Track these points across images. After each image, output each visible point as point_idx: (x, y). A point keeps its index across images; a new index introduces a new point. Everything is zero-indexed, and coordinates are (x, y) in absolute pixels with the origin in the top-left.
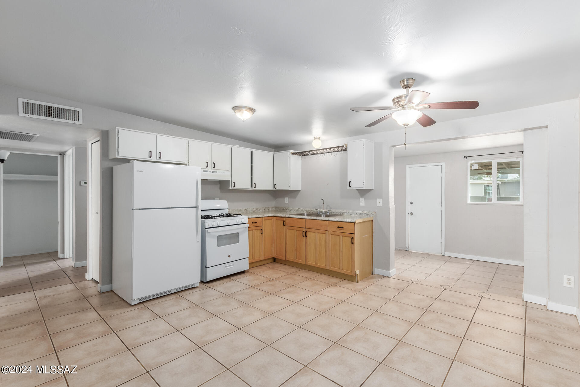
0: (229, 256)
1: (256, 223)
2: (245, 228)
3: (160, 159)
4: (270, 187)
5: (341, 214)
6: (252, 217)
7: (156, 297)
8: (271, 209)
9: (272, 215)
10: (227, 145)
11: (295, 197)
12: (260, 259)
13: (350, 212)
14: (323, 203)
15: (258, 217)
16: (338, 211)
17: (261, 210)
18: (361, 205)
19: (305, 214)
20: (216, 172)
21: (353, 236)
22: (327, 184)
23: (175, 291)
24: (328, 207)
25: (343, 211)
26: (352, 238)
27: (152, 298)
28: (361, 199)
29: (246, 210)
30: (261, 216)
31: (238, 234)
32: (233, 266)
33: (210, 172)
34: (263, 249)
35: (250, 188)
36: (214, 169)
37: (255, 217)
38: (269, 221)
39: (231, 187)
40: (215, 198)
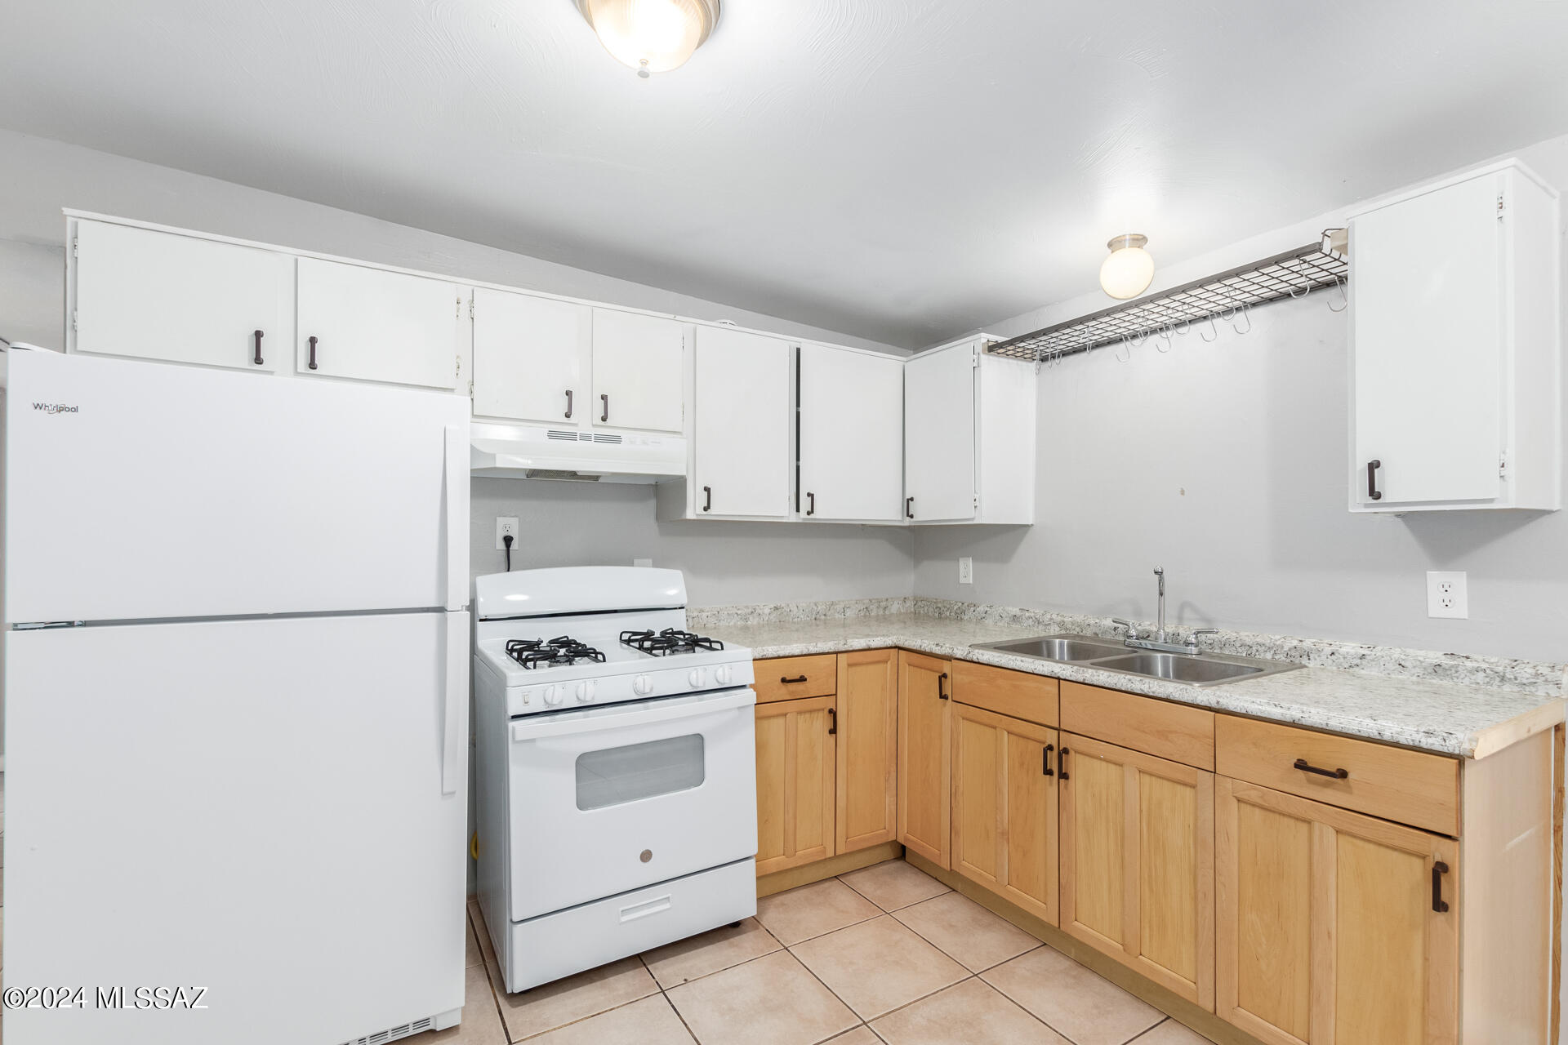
0: (646, 856)
1: (802, 679)
2: (736, 710)
3: (312, 371)
4: (889, 513)
5: (1281, 657)
6: (781, 653)
8: (895, 608)
9: (889, 642)
10: (672, 316)
11: (1004, 557)
12: (824, 851)
13: (1350, 648)
14: (1161, 594)
15: (813, 650)
16: (1259, 640)
17: (849, 612)
18: (1436, 609)
19: (1057, 641)
20: (616, 440)
21: (1441, 850)
22: (1183, 492)
24: (1188, 614)
25: (1295, 643)
26: (1440, 870)
28: (1436, 578)
29: (779, 612)
30: (830, 646)
31: (696, 743)
32: (667, 906)
33: (584, 437)
34: (841, 803)
35: (787, 514)
36: (603, 423)
37: (797, 652)
38: (871, 667)
39: (693, 510)
40: (636, 561)
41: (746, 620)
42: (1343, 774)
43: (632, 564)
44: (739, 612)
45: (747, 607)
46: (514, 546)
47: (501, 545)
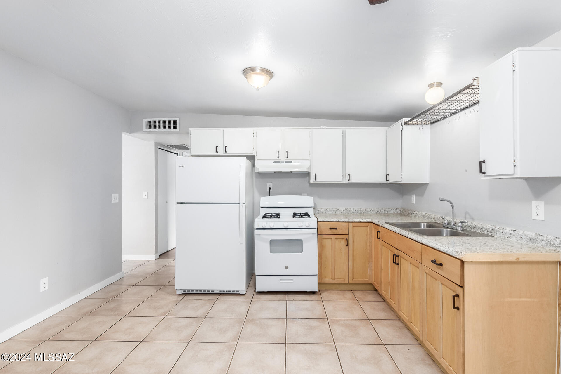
0: (287, 268)
1: (336, 229)
2: (312, 235)
3: (226, 153)
5: (489, 233)
6: (329, 221)
7: (199, 292)
8: (392, 211)
9: (368, 220)
10: (306, 128)
12: (345, 280)
13: (508, 230)
14: (452, 208)
15: (340, 221)
16: (484, 226)
17: (373, 212)
19: (423, 223)
20: (291, 162)
21: (459, 290)
23: (219, 292)
25: (493, 227)
26: (456, 296)
27: (195, 292)
30: (347, 220)
31: (300, 241)
32: (292, 282)
33: (283, 162)
34: (351, 267)
35: (342, 181)
36: (287, 158)
37: (334, 221)
38: (362, 228)
39: (312, 181)
40: (303, 194)
41: (336, 212)
42: (441, 265)
43: (301, 195)
44: (333, 210)
45: (336, 208)
46: (271, 190)
47: (268, 190)
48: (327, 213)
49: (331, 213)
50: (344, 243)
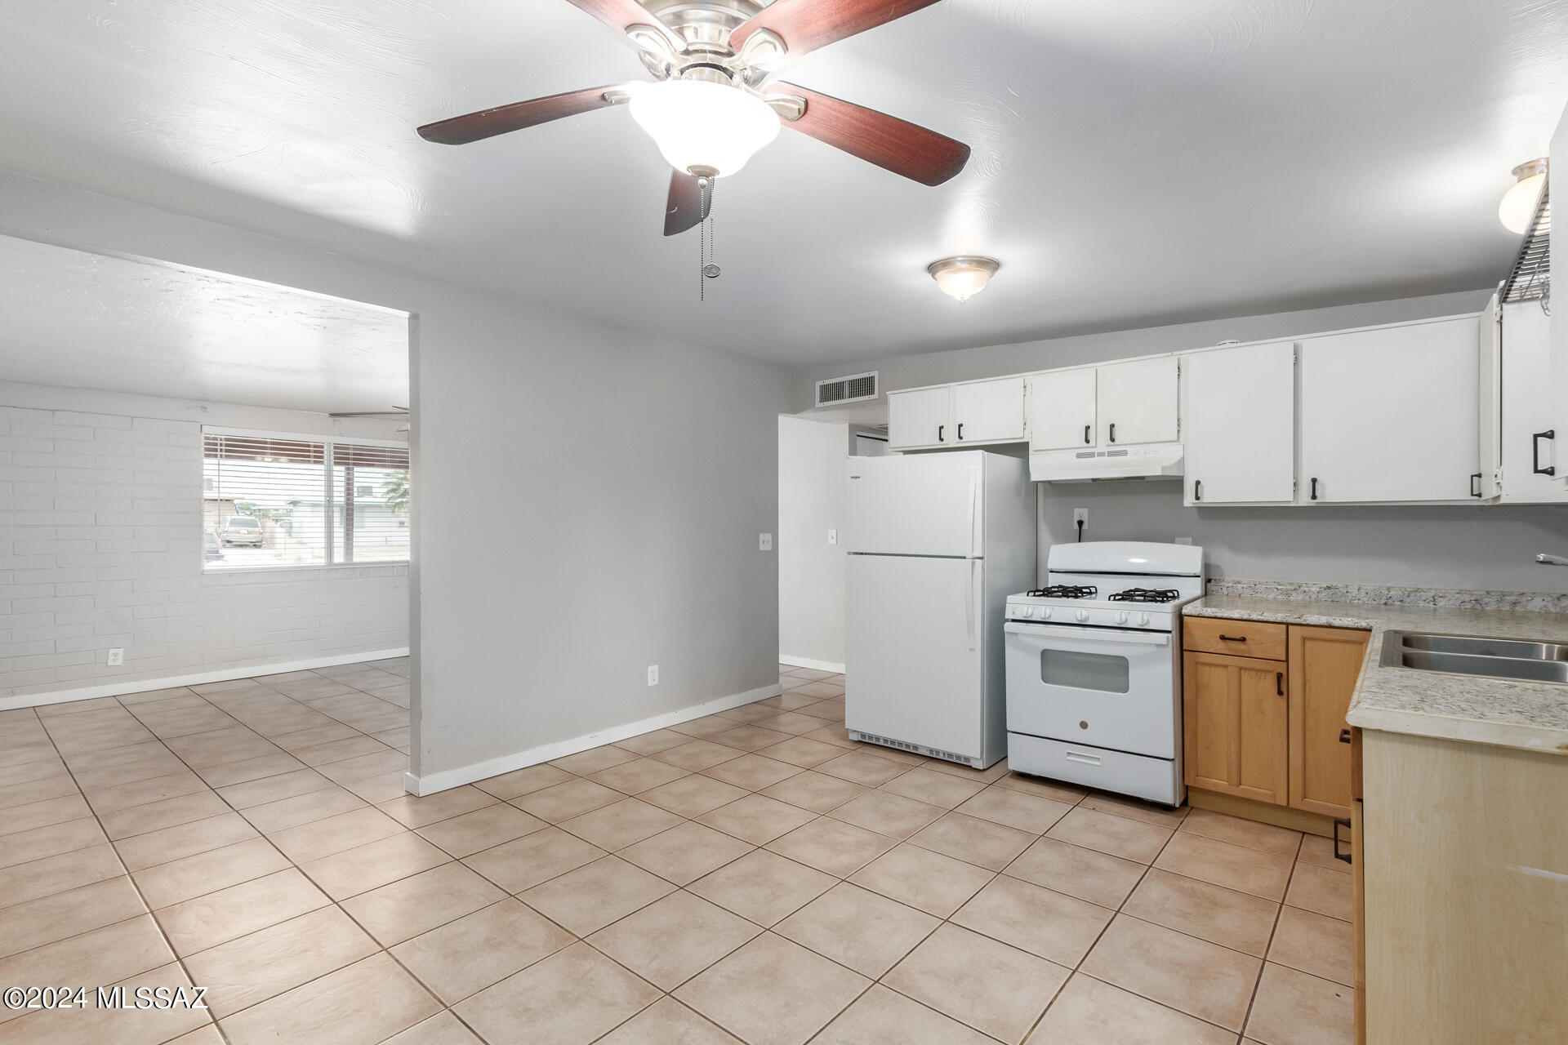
0: (1083, 725)
1: (1243, 640)
2: (1154, 649)
3: (962, 440)
6: (1219, 615)
7: (889, 745)
8: (1536, 604)
12: (1274, 796)
20: (1125, 453)
23: (928, 754)
27: (881, 743)
30: (1279, 617)
31: (1121, 662)
32: (1099, 764)
33: (1101, 454)
34: (1296, 761)
35: (1292, 499)
36: (1112, 443)
37: (1236, 616)
38: (1339, 645)
39: (1189, 500)
40: (1177, 539)
41: (1289, 595)
43: (1173, 542)
44: (1279, 587)
45: (1291, 584)
46: (1085, 527)
47: (1076, 526)
48: (1259, 595)
49: (1271, 596)
50: (1269, 683)
